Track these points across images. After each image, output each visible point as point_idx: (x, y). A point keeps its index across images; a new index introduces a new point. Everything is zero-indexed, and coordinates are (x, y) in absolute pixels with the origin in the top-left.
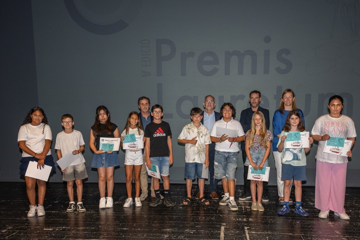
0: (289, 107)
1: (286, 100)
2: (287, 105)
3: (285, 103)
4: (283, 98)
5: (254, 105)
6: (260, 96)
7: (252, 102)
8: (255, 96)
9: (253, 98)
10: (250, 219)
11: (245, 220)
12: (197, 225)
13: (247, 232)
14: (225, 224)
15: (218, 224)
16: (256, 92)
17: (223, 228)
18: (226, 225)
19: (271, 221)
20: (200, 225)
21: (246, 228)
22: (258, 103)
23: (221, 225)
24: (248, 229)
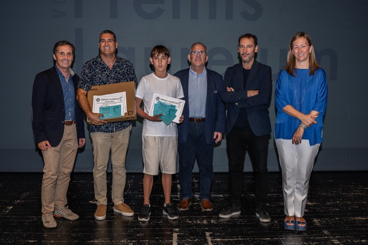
0: (302, 63)
1: (296, 51)
2: (299, 61)
3: (296, 56)
4: (292, 48)
5: (246, 58)
6: (256, 44)
7: (242, 53)
8: (246, 42)
9: (243, 46)
10: (212, 221)
11: (205, 222)
12: (138, 232)
13: (209, 239)
14: (177, 229)
15: (168, 231)
16: (248, 36)
17: (175, 235)
18: (180, 231)
19: (241, 222)
20: (142, 233)
21: (208, 234)
22: (252, 55)
23: (172, 231)
24: (210, 235)
